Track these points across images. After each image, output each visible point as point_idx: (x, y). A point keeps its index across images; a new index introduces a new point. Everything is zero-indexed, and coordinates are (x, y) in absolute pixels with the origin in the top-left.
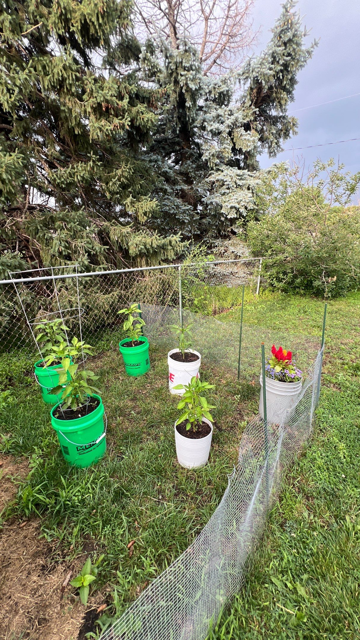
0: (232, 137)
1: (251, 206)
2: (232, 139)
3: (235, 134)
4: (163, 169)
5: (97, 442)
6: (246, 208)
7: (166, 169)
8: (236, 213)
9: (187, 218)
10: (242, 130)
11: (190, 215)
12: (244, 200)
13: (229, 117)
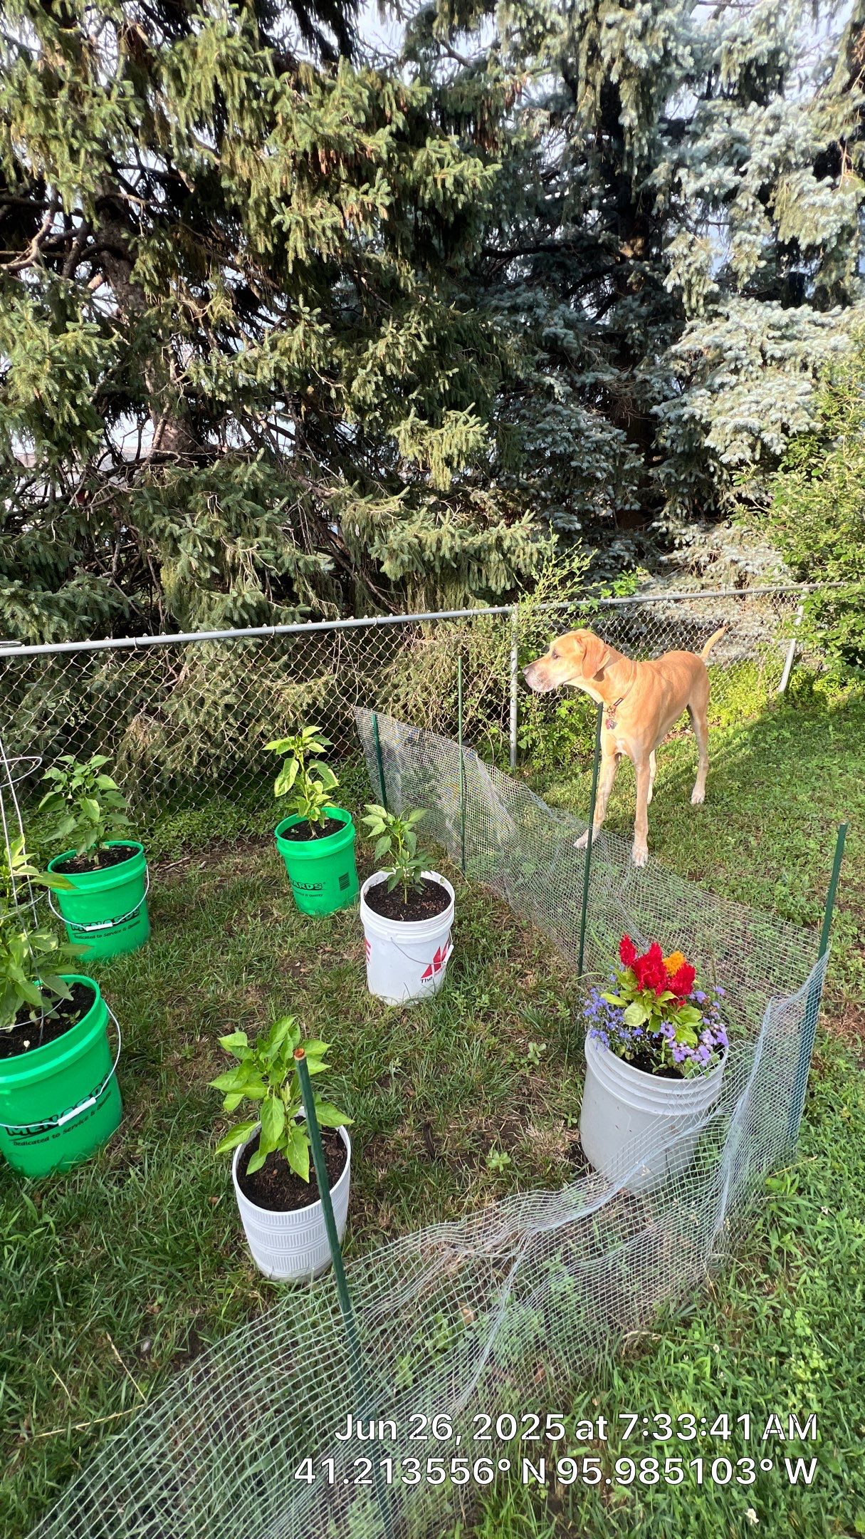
0: (769, 204)
1: (800, 423)
2: (769, 212)
3: (781, 194)
4: (547, 330)
5: (61, 1122)
6: (785, 429)
7: (553, 329)
8: (752, 447)
9: (604, 465)
10: (806, 178)
11: (614, 457)
12: (779, 404)
13: (768, 139)
